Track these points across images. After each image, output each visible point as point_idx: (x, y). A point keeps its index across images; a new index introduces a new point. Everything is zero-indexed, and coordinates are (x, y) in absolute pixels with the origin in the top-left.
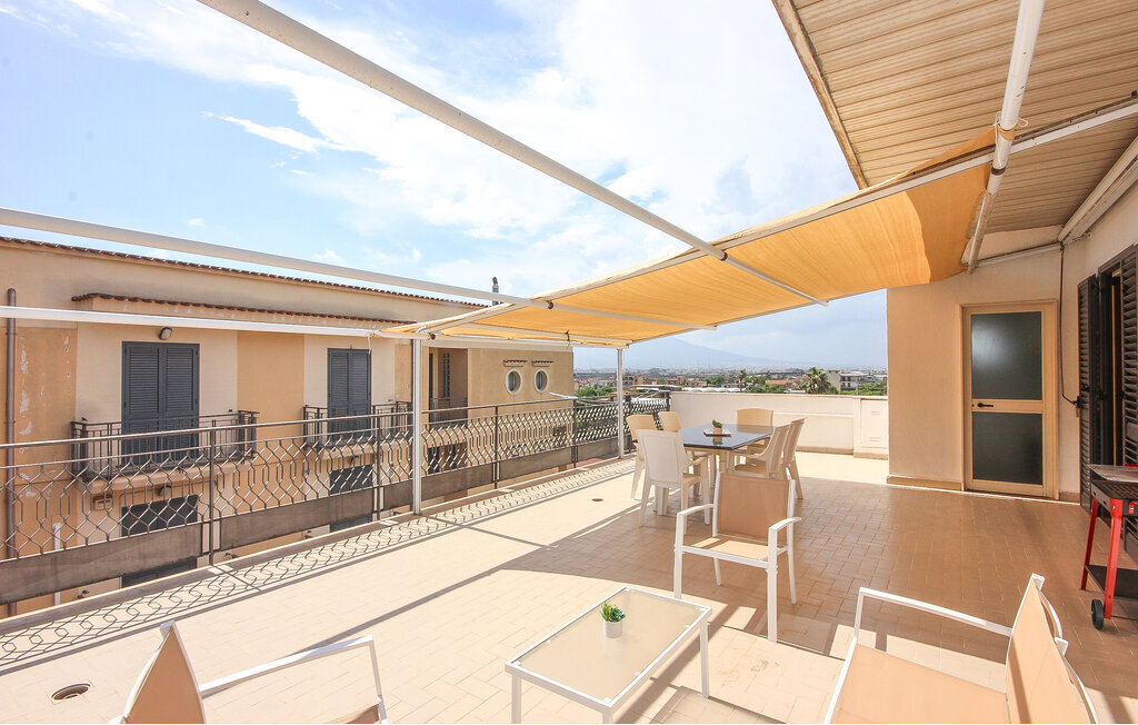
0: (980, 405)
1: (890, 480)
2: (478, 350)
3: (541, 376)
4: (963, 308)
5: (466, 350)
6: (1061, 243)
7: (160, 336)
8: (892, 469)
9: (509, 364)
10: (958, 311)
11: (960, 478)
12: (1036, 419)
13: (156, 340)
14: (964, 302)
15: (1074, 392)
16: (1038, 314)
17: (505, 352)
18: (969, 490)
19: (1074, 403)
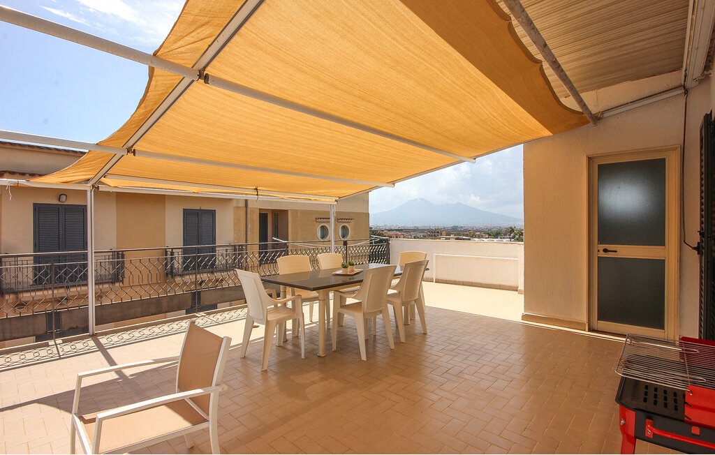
0: (605, 251)
1: (525, 317)
2: (296, 211)
3: (345, 229)
4: (590, 159)
5: (287, 210)
6: (684, 87)
7: (59, 200)
8: (527, 306)
9: (319, 220)
10: (584, 161)
11: (584, 319)
12: (660, 265)
13: (56, 202)
14: (590, 153)
15: (694, 238)
16: (663, 161)
17: (317, 212)
18: (594, 331)
19: (694, 248)
